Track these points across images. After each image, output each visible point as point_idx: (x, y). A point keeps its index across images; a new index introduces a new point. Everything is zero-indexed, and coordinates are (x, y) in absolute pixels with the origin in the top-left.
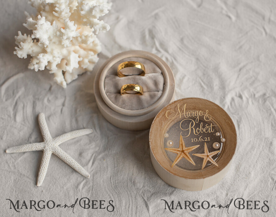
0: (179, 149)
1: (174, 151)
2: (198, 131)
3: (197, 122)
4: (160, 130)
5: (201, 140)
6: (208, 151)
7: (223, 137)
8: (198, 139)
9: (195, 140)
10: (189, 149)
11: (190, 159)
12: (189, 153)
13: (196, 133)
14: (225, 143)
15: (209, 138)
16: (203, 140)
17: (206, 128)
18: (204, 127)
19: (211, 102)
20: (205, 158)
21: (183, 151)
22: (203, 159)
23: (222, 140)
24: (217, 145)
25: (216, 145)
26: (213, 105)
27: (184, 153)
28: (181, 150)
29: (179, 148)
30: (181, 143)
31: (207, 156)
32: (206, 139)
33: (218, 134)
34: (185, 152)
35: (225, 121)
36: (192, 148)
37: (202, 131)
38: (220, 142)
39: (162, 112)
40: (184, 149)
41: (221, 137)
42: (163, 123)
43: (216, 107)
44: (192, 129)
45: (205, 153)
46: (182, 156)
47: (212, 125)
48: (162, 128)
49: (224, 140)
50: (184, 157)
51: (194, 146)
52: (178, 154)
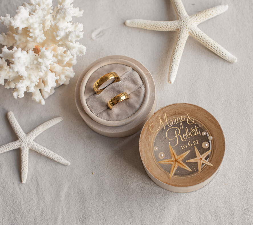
0: (172, 160)
1: (168, 163)
2: (185, 137)
3: (181, 128)
4: (149, 145)
5: (190, 145)
6: (200, 154)
7: (210, 135)
8: (188, 145)
9: (185, 146)
10: (181, 157)
11: (185, 167)
12: (182, 161)
13: (184, 140)
14: (213, 140)
15: (197, 141)
16: (192, 145)
17: (192, 132)
18: (189, 131)
19: (189, 104)
20: (199, 161)
21: (176, 161)
22: (197, 163)
23: (209, 138)
24: (207, 145)
25: (205, 145)
26: (192, 106)
27: (178, 162)
28: (174, 160)
29: (171, 158)
30: (172, 153)
31: (201, 159)
32: (194, 142)
33: (205, 133)
34: (179, 160)
35: (208, 119)
36: (184, 155)
37: (189, 136)
38: (208, 141)
39: (145, 128)
40: (177, 157)
41: (208, 135)
42: (149, 137)
43: (195, 108)
44: (179, 137)
45: (198, 157)
46: (176, 166)
47: (197, 127)
48: (149, 142)
49: (211, 138)
50: (178, 166)
51: (185, 153)
52: (172, 164)
